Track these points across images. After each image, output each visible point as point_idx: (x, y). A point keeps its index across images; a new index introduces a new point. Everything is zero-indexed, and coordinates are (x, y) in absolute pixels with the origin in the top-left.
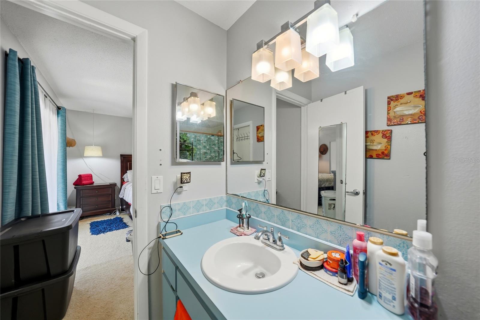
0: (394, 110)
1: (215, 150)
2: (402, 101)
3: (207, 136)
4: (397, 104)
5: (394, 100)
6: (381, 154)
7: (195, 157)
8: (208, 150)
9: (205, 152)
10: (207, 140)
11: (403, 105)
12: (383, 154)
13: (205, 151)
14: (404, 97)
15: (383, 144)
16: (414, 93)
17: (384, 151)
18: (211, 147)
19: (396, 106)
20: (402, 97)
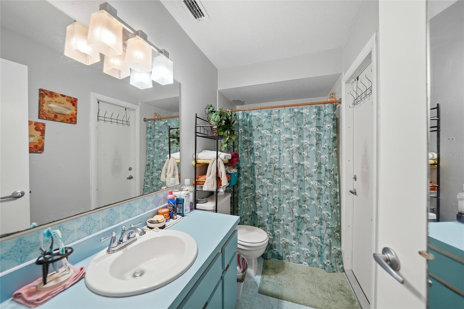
0: (49, 105)
1: (310, 133)
2: (56, 99)
3: (293, 109)
4: (52, 100)
5: (48, 95)
6: (33, 147)
7: (267, 147)
8: (294, 133)
9: (287, 138)
10: (291, 118)
11: (57, 103)
12: (36, 147)
13: (288, 136)
14: (58, 96)
15: (36, 137)
16: (66, 97)
17: (37, 144)
18: (301, 128)
19: (51, 102)
20: (56, 95)
